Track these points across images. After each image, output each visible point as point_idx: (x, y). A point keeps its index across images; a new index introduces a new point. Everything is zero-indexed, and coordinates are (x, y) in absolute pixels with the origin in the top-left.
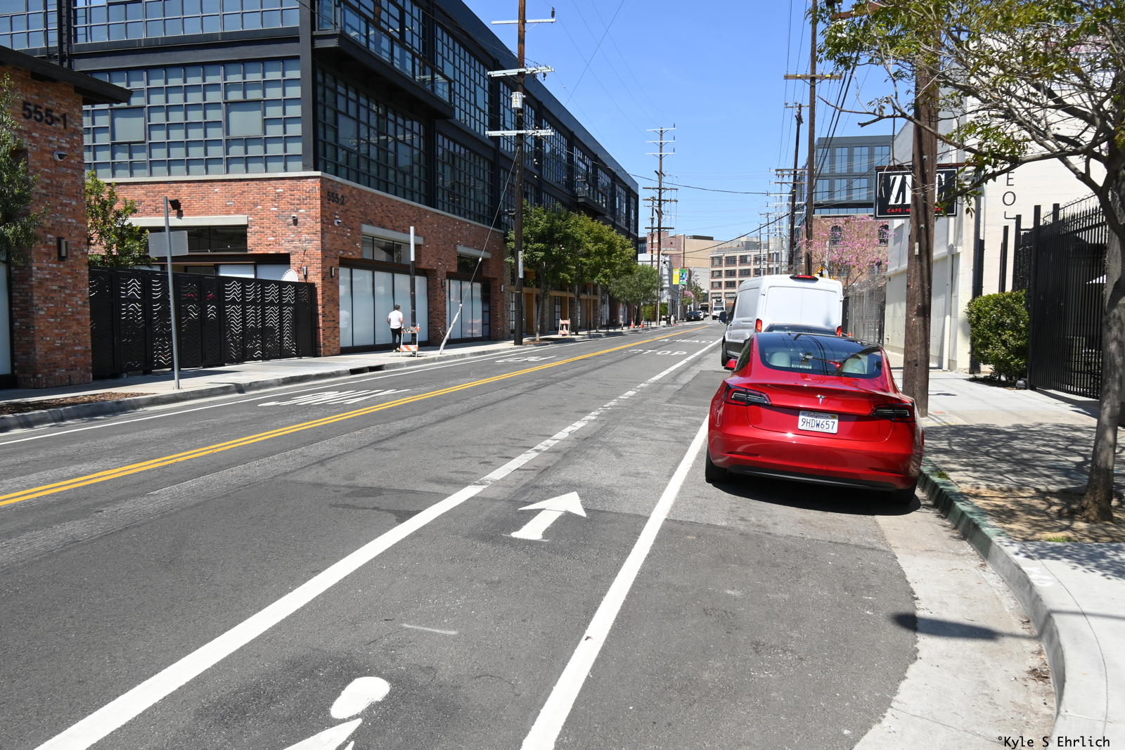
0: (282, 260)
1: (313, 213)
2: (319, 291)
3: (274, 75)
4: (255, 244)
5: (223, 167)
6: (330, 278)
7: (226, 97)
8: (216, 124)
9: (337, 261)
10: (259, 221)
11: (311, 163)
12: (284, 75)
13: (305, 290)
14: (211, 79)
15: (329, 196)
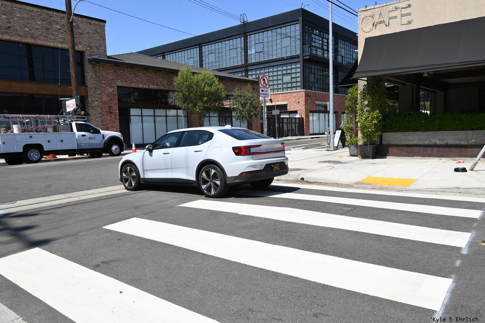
0: (296, 112)
1: (303, 100)
2: (305, 120)
3: (294, 66)
4: (289, 109)
5: (282, 90)
6: (307, 116)
7: (282, 73)
8: (280, 79)
9: (309, 111)
10: (290, 103)
11: (303, 87)
12: (296, 66)
13: (301, 119)
14: (279, 69)
15: (307, 95)
